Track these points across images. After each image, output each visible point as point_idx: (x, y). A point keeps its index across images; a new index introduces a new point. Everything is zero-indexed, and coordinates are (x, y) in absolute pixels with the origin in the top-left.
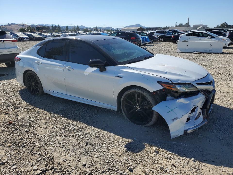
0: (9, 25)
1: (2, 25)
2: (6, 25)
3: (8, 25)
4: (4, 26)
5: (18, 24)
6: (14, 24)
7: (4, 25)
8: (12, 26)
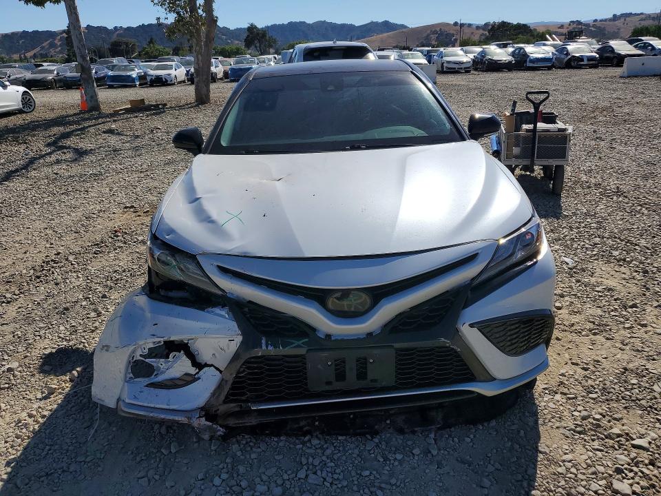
0: (615, 18)
1: (596, 21)
2: (606, 20)
3: (610, 20)
4: (598, 24)
5: (642, 14)
6: (630, 14)
7: (601, 21)
8: (622, 20)
